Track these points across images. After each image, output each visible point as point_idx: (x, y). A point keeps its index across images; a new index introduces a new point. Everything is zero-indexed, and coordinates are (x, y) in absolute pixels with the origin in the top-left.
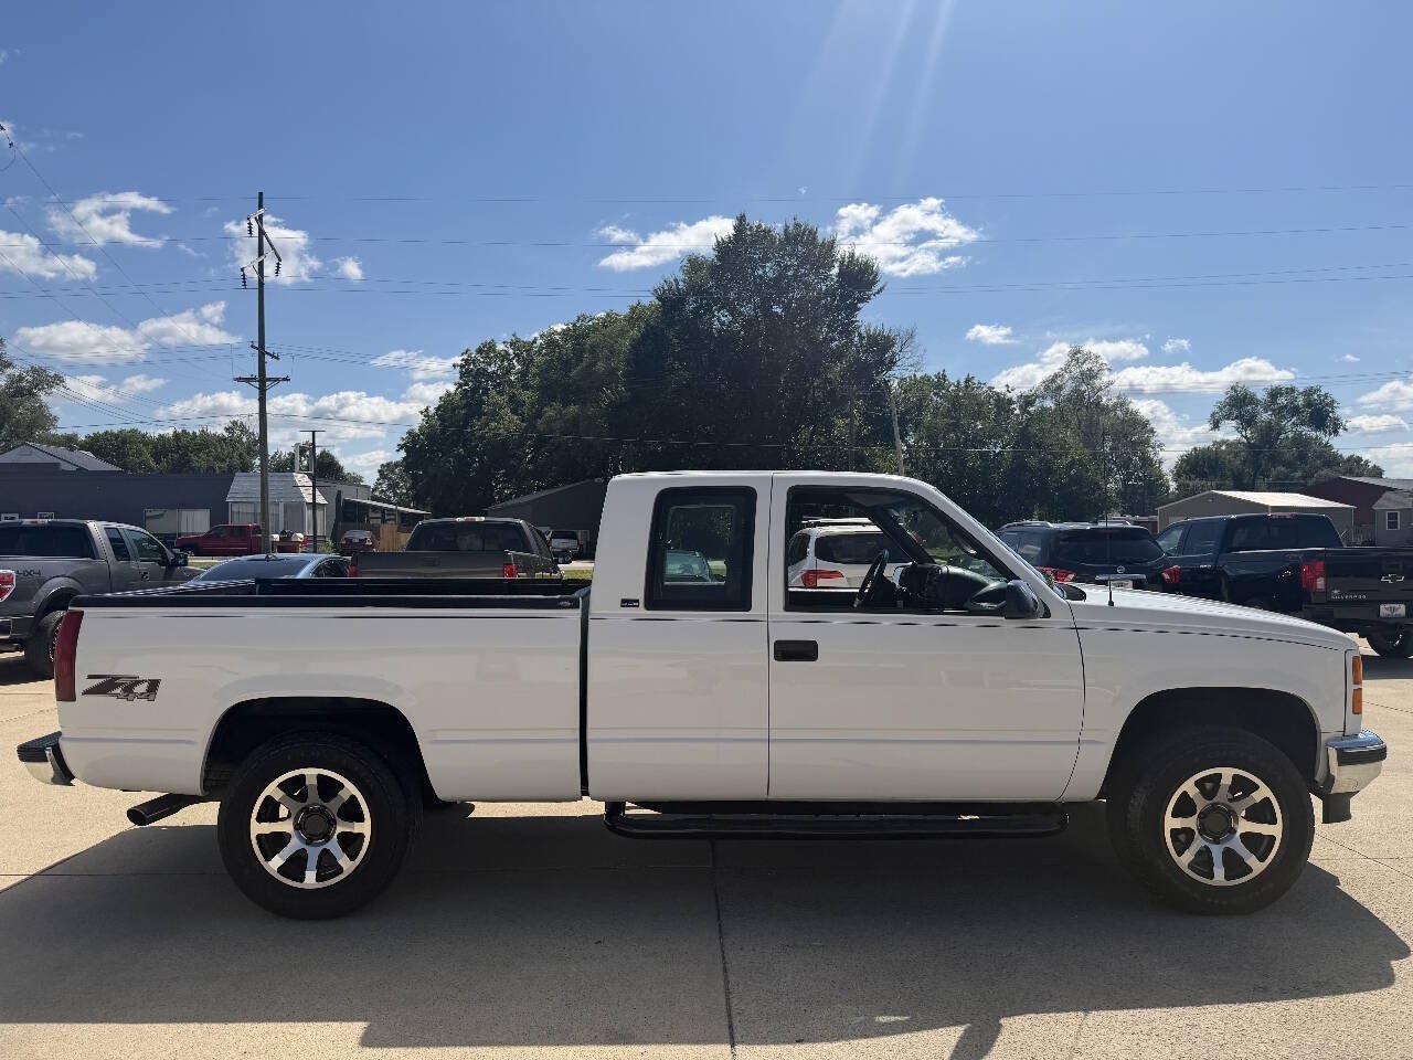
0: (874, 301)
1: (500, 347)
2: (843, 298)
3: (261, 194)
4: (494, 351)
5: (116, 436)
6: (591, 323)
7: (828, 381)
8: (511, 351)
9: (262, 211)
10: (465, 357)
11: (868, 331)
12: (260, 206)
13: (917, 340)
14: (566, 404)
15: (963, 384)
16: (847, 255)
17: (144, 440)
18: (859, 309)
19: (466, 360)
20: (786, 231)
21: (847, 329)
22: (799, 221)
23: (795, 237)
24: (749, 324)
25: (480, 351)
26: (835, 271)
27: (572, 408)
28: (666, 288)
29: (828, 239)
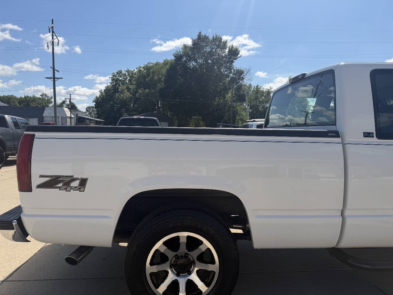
0: (238, 59)
2: (229, 59)
3: (52, 20)
4: (122, 73)
5: (7, 97)
6: (152, 65)
7: (224, 83)
8: (127, 73)
9: (53, 25)
10: (113, 75)
11: (236, 69)
12: (52, 24)
13: (251, 71)
14: (145, 89)
15: (256, 87)
16: (231, 46)
17: (15, 98)
18: (234, 62)
19: (113, 76)
20: (213, 37)
21: (230, 68)
22: (217, 35)
23: (216, 39)
24: (201, 66)
25: (117, 73)
26: (227, 50)
27: (147, 90)
28: (177, 53)
29: (225, 40)
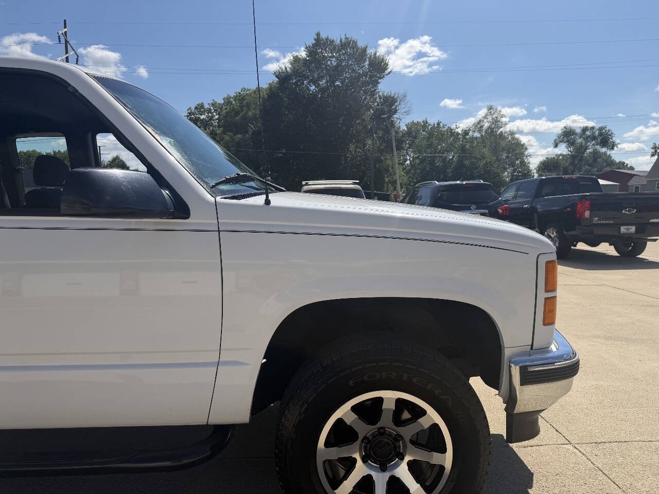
0: (386, 79)
1: (206, 106)
2: (371, 77)
3: (65, 21)
4: (203, 108)
5: (25, 154)
6: (248, 92)
7: (364, 120)
8: (212, 108)
9: (66, 30)
10: (189, 111)
11: (383, 95)
12: (65, 27)
13: (408, 98)
14: (235, 134)
15: (436, 125)
16: (373, 54)
18: (379, 83)
19: (190, 113)
20: (341, 41)
21: (373, 94)
22: (347, 36)
23: (345, 44)
24: (323, 90)
25: (196, 108)
26: (367, 63)
27: (239, 136)
28: (280, 71)
29: (363, 46)
